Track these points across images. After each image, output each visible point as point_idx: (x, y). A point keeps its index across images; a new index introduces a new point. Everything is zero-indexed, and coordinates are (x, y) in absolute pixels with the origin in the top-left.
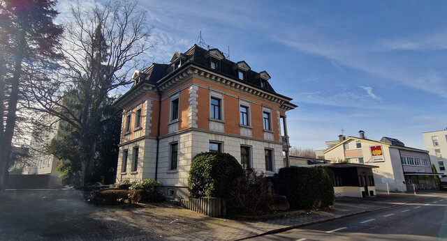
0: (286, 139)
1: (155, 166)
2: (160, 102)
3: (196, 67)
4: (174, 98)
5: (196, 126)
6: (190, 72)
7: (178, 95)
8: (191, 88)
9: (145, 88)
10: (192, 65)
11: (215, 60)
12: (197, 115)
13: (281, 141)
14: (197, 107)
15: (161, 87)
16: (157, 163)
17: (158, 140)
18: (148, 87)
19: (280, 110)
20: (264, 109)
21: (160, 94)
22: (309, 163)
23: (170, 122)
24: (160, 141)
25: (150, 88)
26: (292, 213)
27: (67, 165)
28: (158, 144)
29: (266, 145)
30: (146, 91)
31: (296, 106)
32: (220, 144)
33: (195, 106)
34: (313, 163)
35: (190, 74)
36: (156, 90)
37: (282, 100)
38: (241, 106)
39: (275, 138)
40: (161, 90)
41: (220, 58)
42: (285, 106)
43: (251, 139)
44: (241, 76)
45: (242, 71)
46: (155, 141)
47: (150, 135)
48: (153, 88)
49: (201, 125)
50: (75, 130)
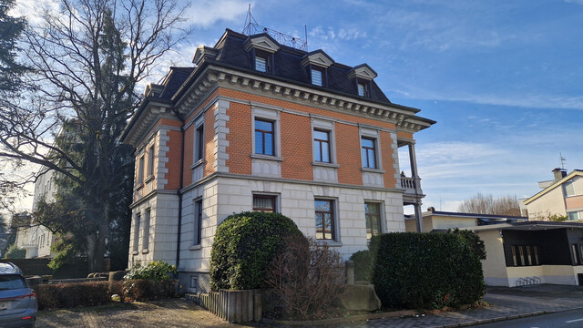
0: (414, 182)
1: (175, 238)
2: (183, 131)
3: (220, 69)
4: (198, 123)
5: (226, 170)
6: (212, 78)
7: (202, 119)
8: (217, 105)
9: (155, 111)
10: (210, 67)
11: (263, 54)
12: (228, 150)
13: (398, 186)
14: (228, 137)
15: (179, 106)
16: (179, 234)
17: (180, 195)
18: (159, 108)
19: (397, 132)
20: (364, 132)
21: (181, 118)
22: (480, 222)
23: (194, 164)
24: (184, 197)
25: (163, 110)
26: (385, 315)
27: (67, 242)
28: (181, 201)
29: (369, 196)
30: (157, 114)
31: (432, 122)
32: (273, 198)
33: (224, 136)
34: (486, 223)
35: (212, 82)
36: (173, 113)
37: (399, 115)
38: (316, 129)
39: (386, 181)
40: (181, 112)
41: (274, 48)
42: (410, 124)
43: (334, 186)
44: (316, 78)
45: (317, 68)
46: (176, 198)
47: (166, 187)
48: (167, 110)
49: (237, 167)
50: (77, 185)
